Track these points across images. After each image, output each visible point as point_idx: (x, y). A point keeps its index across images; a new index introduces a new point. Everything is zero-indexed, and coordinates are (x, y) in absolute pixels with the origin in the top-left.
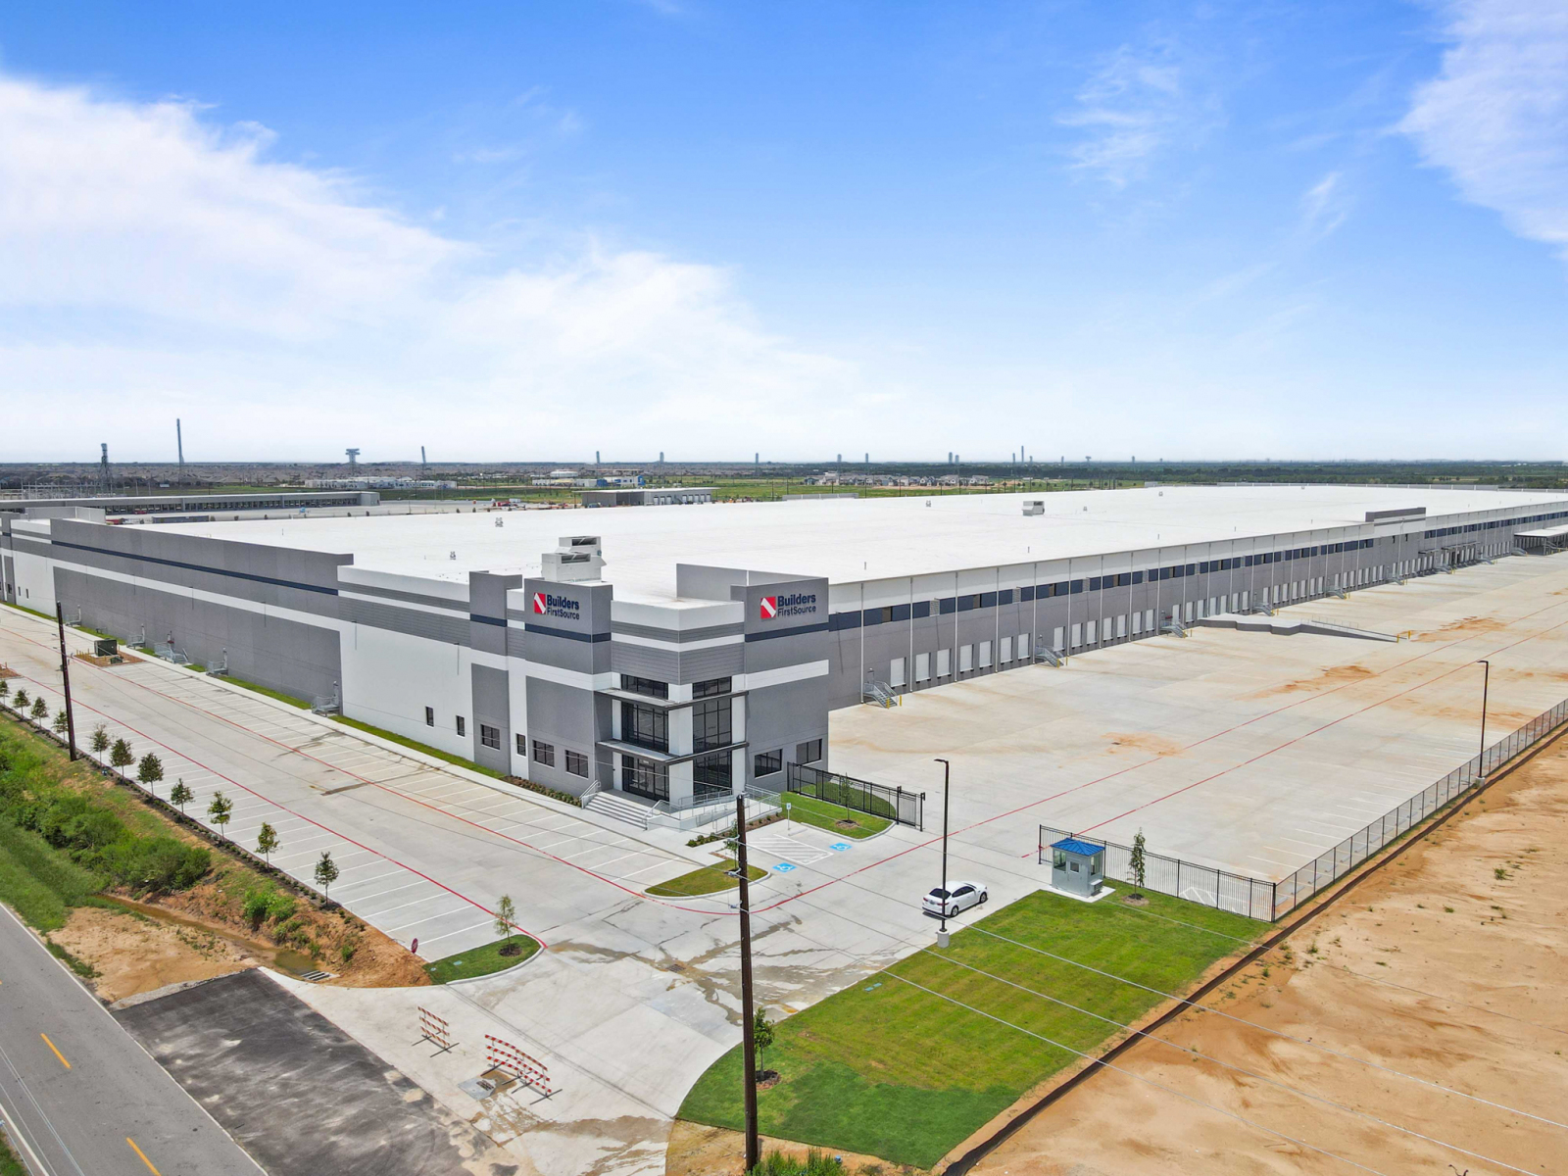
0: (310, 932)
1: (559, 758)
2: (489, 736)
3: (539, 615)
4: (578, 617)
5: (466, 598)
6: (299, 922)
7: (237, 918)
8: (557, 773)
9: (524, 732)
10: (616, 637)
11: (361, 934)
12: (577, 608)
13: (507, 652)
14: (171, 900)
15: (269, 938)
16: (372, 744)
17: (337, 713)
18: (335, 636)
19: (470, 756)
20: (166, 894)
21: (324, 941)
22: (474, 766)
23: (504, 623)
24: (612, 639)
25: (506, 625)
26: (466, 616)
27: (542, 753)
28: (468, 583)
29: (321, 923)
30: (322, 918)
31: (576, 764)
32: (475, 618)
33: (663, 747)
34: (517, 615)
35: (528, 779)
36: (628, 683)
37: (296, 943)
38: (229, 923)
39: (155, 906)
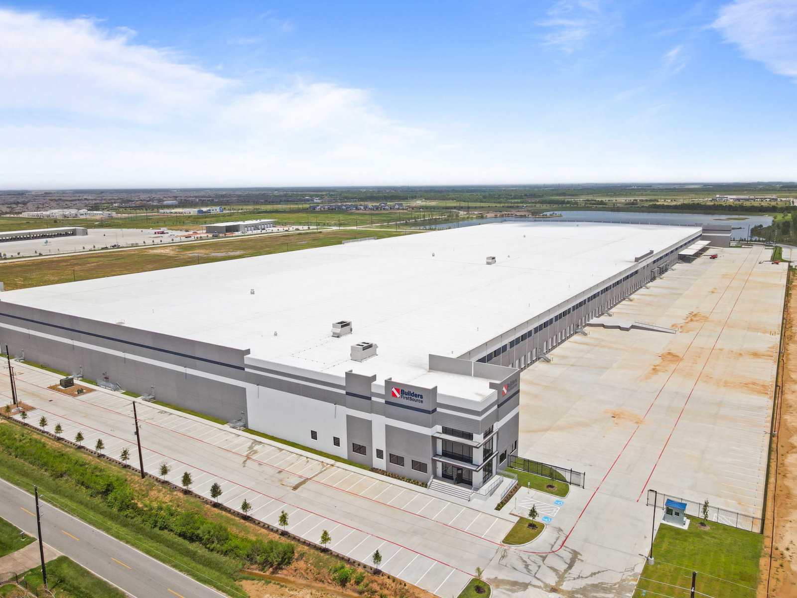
0: (375, 587)
1: (408, 463)
2: (359, 449)
3: (395, 398)
4: (422, 402)
5: (344, 384)
6: (368, 582)
7: (330, 581)
8: (407, 469)
9: (383, 448)
10: (439, 410)
11: (406, 587)
12: (422, 398)
13: (371, 412)
14: (285, 572)
15: (354, 590)
16: (283, 450)
17: (246, 429)
18: (243, 390)
19: (345, 456)
20: (281, 569)
21: (385, 592)
22: (350, 462)
23: (370, 399)
24: (437, 410)
25: (371, 400)
26: (344, 392)
27: (396, 459)
28: (345, 376)
29: (380, 582)
30: (380, 579)
31: (419, 466)
32: (348, 393)
33: (469, 460)
34: (379, 395)
35: (385, 470)
36: (446, 431)
37: (369, 593)
38: (327, 584)
39: (277, 575)
